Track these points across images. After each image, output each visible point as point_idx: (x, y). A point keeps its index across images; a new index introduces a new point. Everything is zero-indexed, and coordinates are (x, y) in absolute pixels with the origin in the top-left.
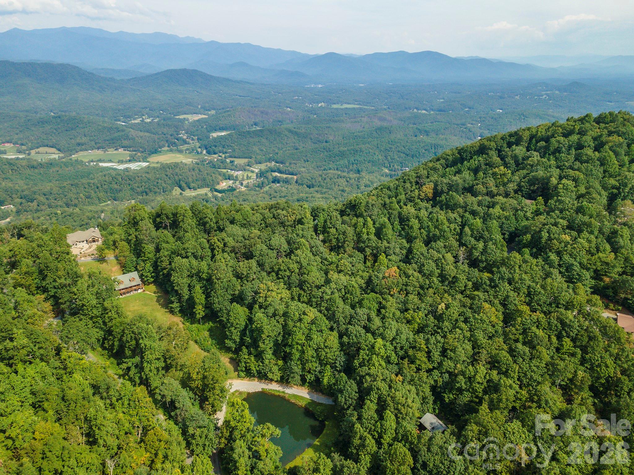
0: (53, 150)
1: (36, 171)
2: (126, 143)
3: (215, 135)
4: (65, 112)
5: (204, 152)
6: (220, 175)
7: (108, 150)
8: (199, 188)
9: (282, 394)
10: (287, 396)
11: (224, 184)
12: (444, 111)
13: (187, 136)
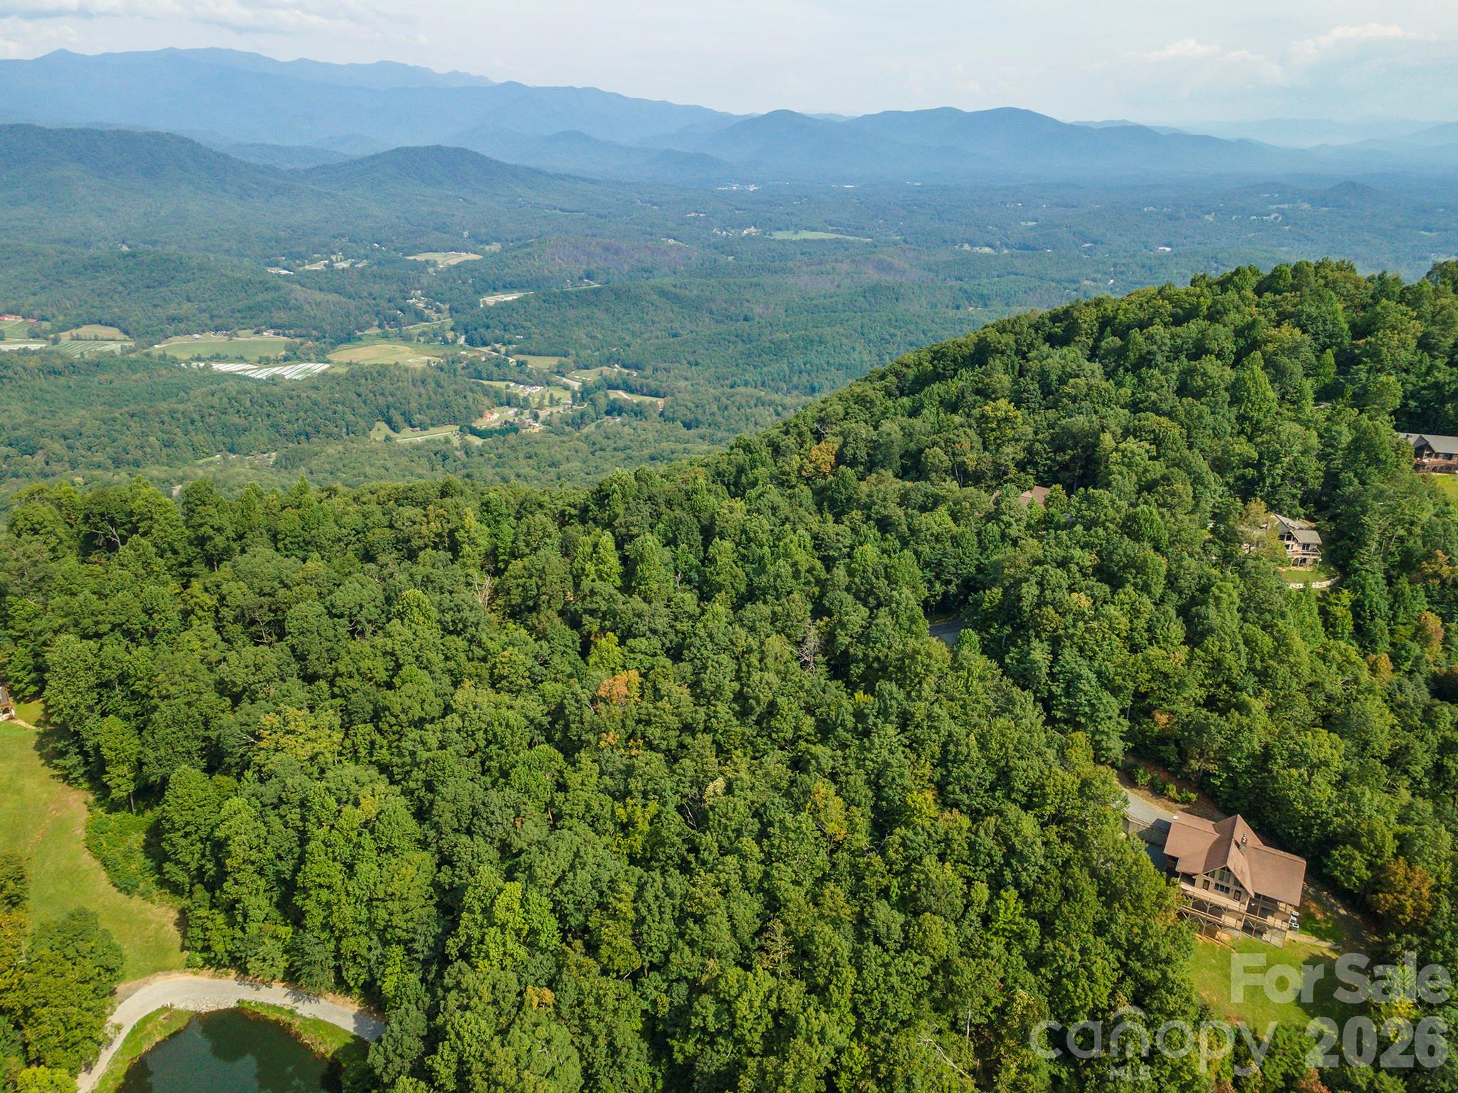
0: (114, 332)
1: (62, 380)
2: (281, 316)
3: (490, 300)
4: (154, 243)
5: (462, 340)
6: (486, 393)
7: (240, 333)
8: (433, 425)
9: (286, 1018)
10: (297, 1023)
11: (496, 416)
12: (1034, 249)
13: (427, 303)
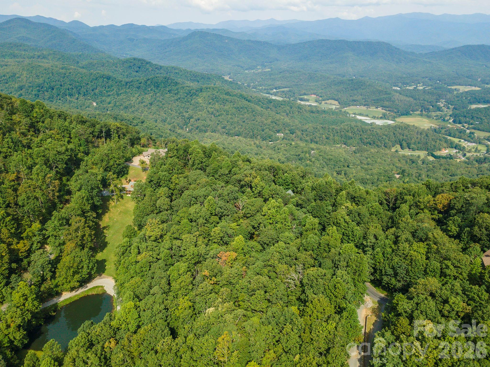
0: (336, 103)
2: (387, 103)
3: (474, 106)
5: (451, 121)
6: (447, 141)
7: (371, 107)
8: (418, 150)
11: (447, 151)
13: (444, 105)
